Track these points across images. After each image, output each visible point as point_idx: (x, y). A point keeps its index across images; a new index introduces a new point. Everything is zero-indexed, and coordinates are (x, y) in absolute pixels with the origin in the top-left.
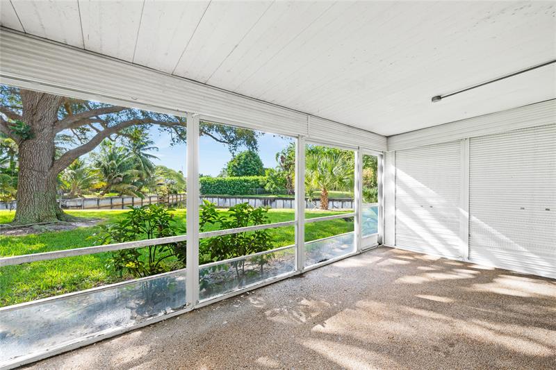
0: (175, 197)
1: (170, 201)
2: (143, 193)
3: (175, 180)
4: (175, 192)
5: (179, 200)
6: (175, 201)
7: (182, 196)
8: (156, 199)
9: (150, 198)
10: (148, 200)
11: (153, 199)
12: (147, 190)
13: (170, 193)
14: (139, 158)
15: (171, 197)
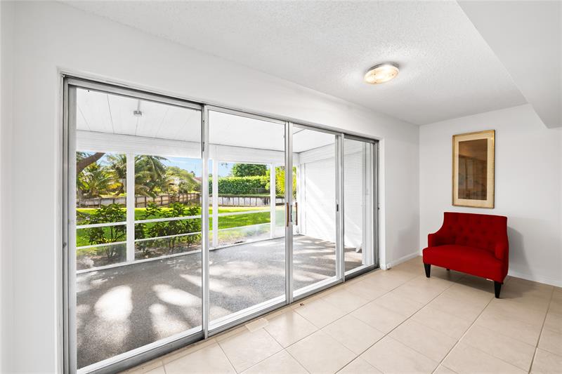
0: (185, 196)
1: (181, 200)
2: (155, 192)
3: (186, 181)
4: (186, 192)
5: (189, 199)
6: (185, 200)
7: (193, 195)
8: (167, 198)
9: (162, 197)
10: (159, 199)
11: (164, 199)
12: (159, 190)
13: (180, 192)
14: (150, 160)
15: (181, 197)
